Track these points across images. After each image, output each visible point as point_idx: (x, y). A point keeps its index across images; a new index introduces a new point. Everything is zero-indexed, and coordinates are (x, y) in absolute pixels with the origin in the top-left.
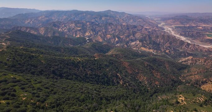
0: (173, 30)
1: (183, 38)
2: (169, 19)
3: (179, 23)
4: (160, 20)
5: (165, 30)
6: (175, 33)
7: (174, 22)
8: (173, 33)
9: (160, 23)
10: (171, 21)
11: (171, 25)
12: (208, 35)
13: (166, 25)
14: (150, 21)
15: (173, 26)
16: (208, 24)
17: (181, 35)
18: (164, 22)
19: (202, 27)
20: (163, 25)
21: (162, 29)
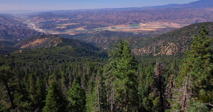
0: (36, 25)
1: (41, 30)
2: (35, 16)
3: (43, 19)
4: (28, 18)
5: (28, 26)
6: (36, 28)
7: (39, 18)
8: (34, 28)
9: (25, 21)
10: (36, 18)
11: (36, 21)
12: (59, 26)
13: (31, 22)
14: (15, 19)
15: (37, 22)
16: (65, 18)
17: (40, 28)
18: (30, 19)
19: (60, 21)
20: (28, 22)
21: (26, 26)
